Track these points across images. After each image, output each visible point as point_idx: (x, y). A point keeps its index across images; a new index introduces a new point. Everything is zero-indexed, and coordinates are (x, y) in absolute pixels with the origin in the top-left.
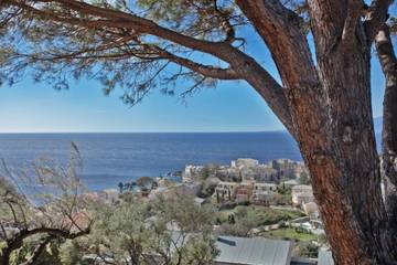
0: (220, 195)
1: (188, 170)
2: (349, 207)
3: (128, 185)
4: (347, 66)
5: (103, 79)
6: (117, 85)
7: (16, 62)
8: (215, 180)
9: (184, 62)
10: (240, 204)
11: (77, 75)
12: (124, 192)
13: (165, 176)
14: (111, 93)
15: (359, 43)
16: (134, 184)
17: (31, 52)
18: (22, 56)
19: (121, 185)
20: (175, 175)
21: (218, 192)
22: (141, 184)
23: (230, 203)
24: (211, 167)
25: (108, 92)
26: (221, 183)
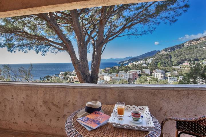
0: (70, 80)
1: (61, 73)
2: (81, 72)
3: (43, 78)
4: (82, 49)
5: (36, 50)
6: (40, 51)
7: (14, 46)
8: (68, 76)
9: (54, 46)
10: (75, 82)
11: (29, 49)
12: (42, 80)
13: (54, 75)
14: (38, 53)
15: (84, 45)
16: (45, 78)
17: (18, 44)
18: (16, 45)
19: (41, 78)
20: (57, 75)
21: (69, 79)
22: (47, 78)
23: (73, 82)
24: (67, 72)
25: (37, 53)
26: (70, 76)
